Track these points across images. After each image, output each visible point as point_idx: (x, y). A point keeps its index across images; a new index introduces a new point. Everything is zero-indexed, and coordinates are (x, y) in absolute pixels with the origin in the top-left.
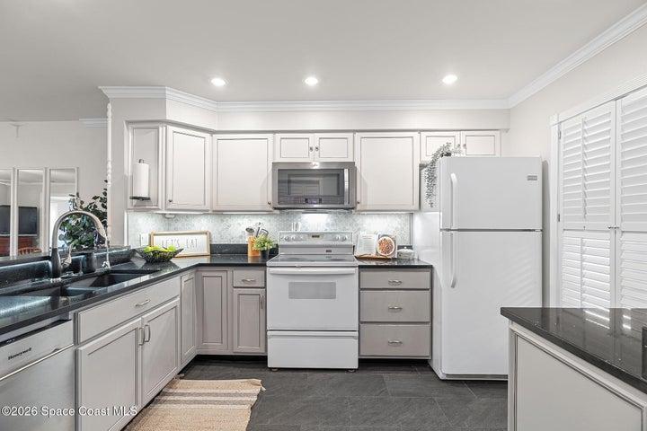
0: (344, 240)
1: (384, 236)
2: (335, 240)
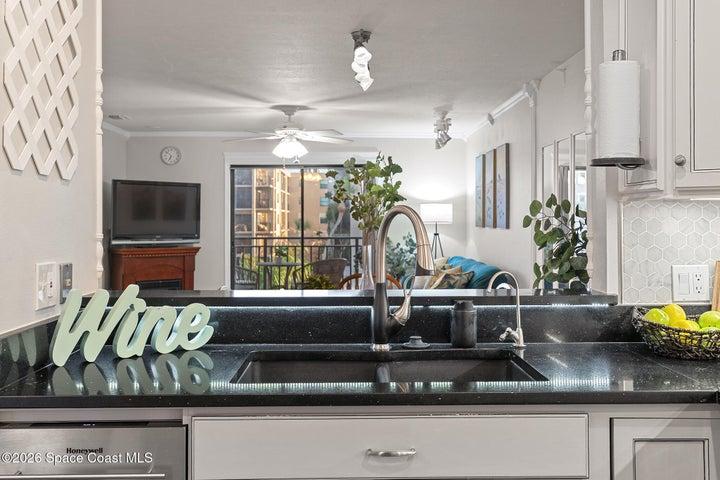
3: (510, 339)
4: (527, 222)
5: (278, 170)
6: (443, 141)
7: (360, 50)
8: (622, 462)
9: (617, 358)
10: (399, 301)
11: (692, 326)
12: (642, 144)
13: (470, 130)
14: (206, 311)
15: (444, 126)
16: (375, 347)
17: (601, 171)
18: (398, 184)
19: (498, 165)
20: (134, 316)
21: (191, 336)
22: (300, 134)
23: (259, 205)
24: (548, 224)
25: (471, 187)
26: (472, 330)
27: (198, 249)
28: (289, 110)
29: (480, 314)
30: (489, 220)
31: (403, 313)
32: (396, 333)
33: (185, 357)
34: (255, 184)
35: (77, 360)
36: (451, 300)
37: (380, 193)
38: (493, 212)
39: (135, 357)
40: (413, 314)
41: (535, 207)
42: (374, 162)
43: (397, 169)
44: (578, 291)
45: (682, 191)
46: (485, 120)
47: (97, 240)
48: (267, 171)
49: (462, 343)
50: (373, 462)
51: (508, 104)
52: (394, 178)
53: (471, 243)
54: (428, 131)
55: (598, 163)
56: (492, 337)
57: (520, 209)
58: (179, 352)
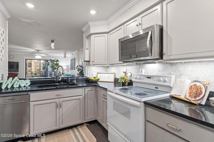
0: (165, 81)
1: (196, 81)
2: (160, 81)
3: (74, 82)
4: (77, 68)
5: (33, 60)
6: (65, 57)
7: (52, 43)
8: (86, 93)
9: (86, 83)
10: (60, 78)
11: (94, 79)
12: (89, 59)
13: (69, 55)
14: (29, 80)
15: (65, 55)
16: (56, 84)
17: (85, 62)
18: (58, 63)
19: (73, 61)
20: (17, 81)
21: (27, 84)
22: (40, 55)
23: (29, 66)
24: (79, 68)
25: (69, 64)
26: (69, 81)
27: (18, 74)
28: (38, 50)
29: (70, 79)
30: (72, 69)
31: (60, 79)
32: (59, 82)
33: (26, 87)
34: (28, 63)
35: (7, 88)
36: (67, 78)
37: (55, 64)
38: (72, 67)
39: (17, 87)
40: (61, 79)
41: (78, 66)
42: (54, 60)
43: (58, 61)
44: (83, 76)
45: (93, 65)
46: (72, 54)
47: (7, 70)
48: (31, 60)
49: (68, 83)
50: (57, 96)
51: (75, 52)
52: (58, 62)
53: (69, 72)
54: (63, 55)
55: (85, 61)
56: (72, 82)
57: (76, 67)
58: (25, 86)
